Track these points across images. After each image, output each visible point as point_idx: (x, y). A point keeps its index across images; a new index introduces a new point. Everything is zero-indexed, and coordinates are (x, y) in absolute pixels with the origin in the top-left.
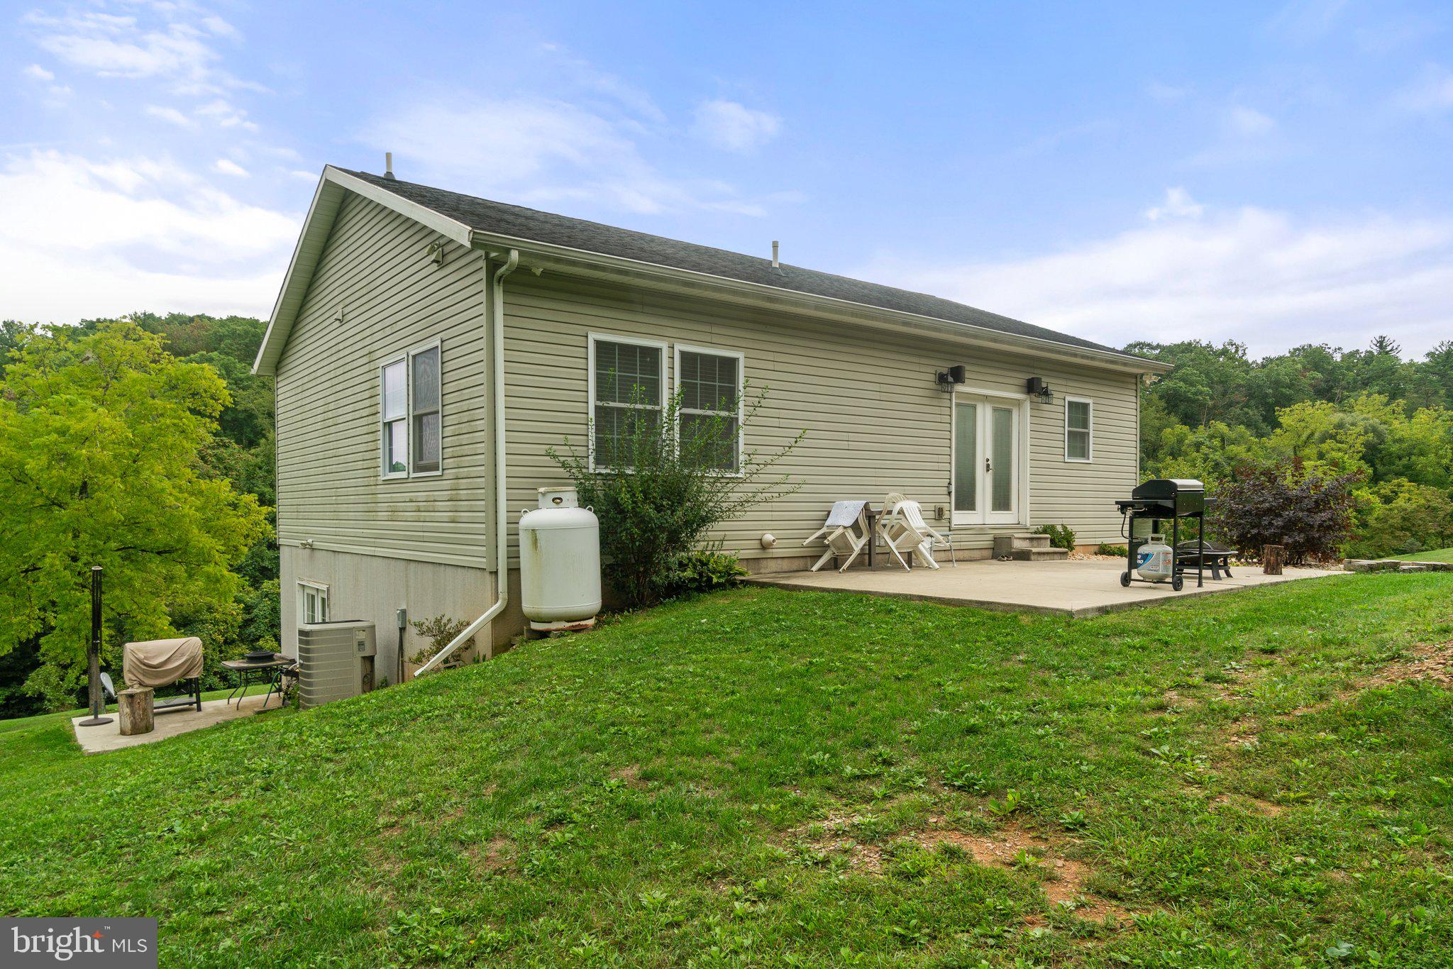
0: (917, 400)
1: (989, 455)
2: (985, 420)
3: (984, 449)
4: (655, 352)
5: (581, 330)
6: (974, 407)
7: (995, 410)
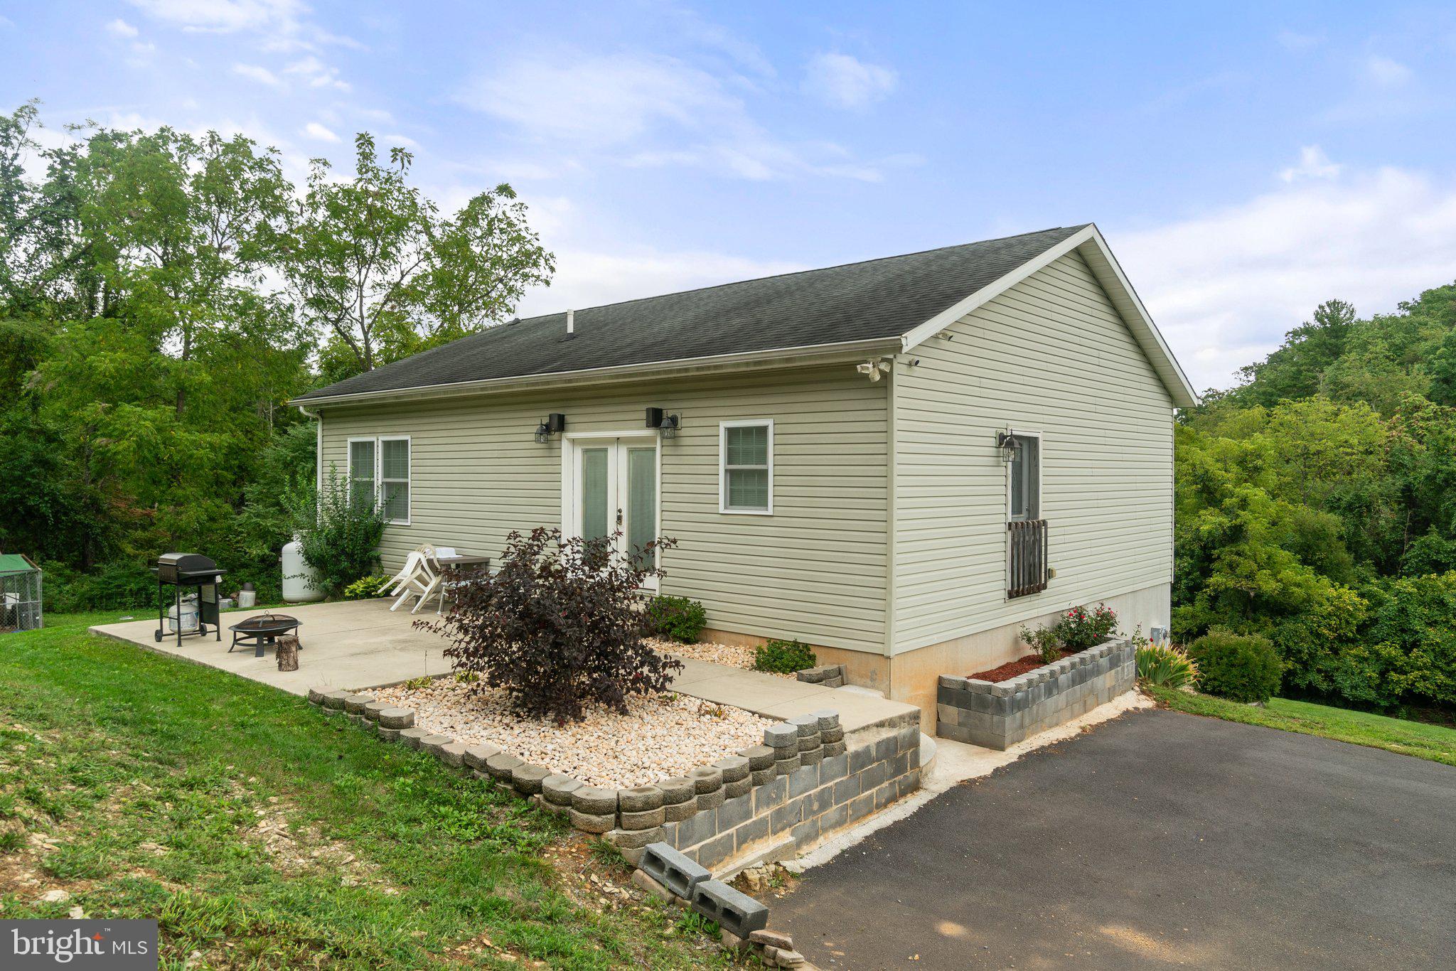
0: (528, 453)
1: (624, 505)
2: (618, 465)
3: (618, 497)
4: (372, 443)
5: (342, 438)
6: (606, 450)
7: (631, 451)
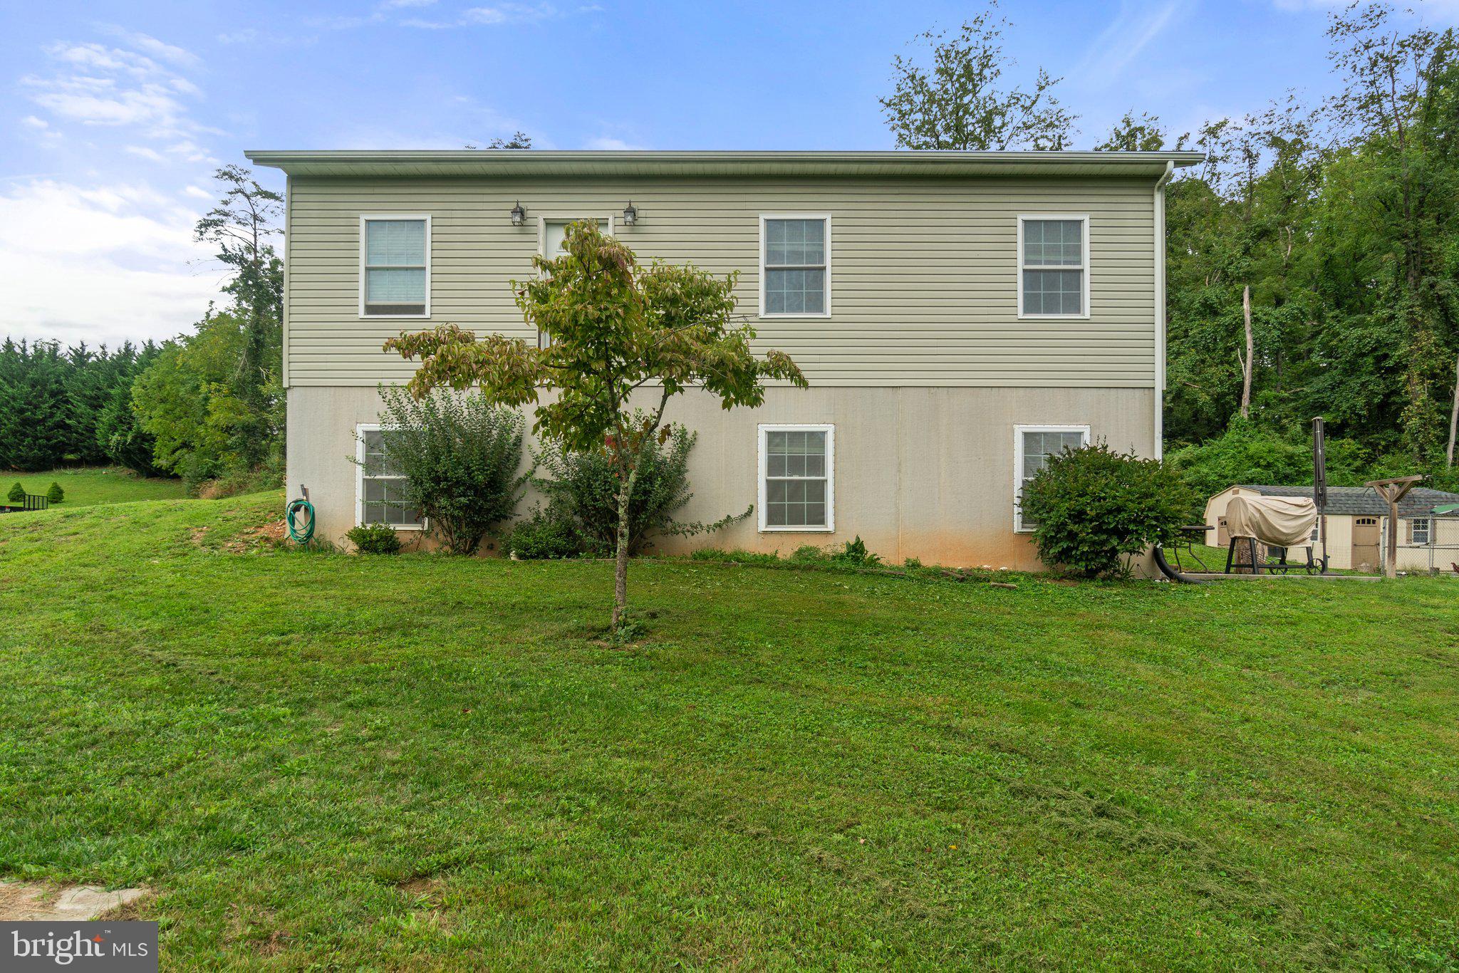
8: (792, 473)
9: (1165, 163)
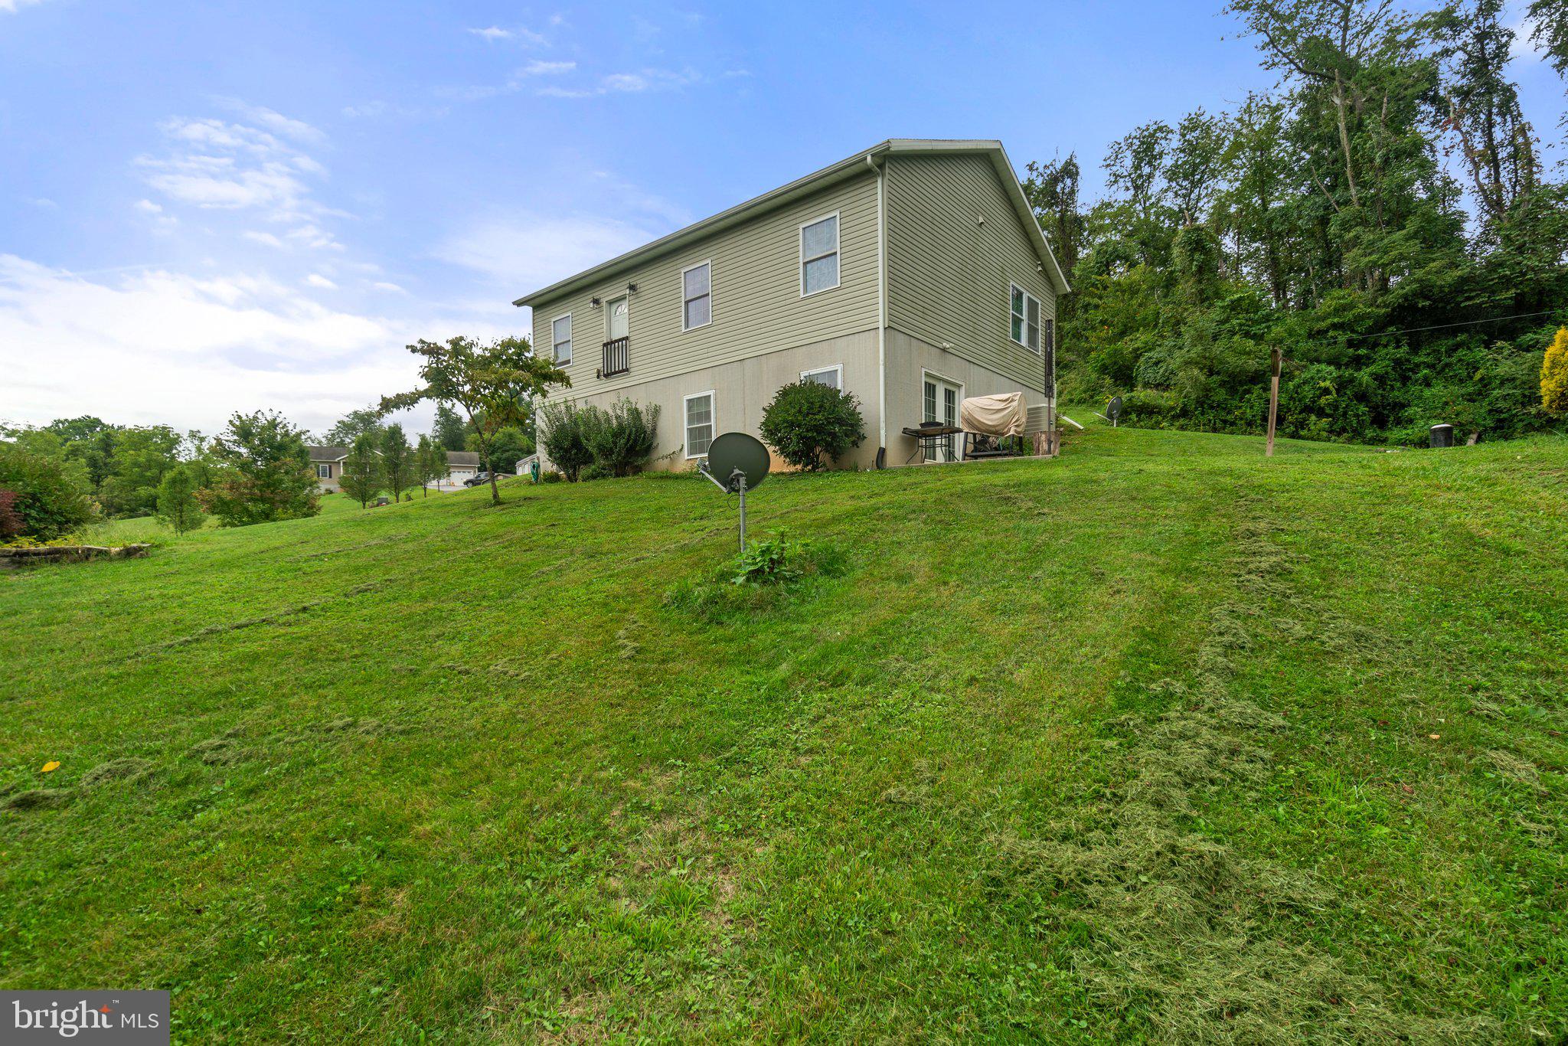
8: (699, 422)
9: (866, 159)
